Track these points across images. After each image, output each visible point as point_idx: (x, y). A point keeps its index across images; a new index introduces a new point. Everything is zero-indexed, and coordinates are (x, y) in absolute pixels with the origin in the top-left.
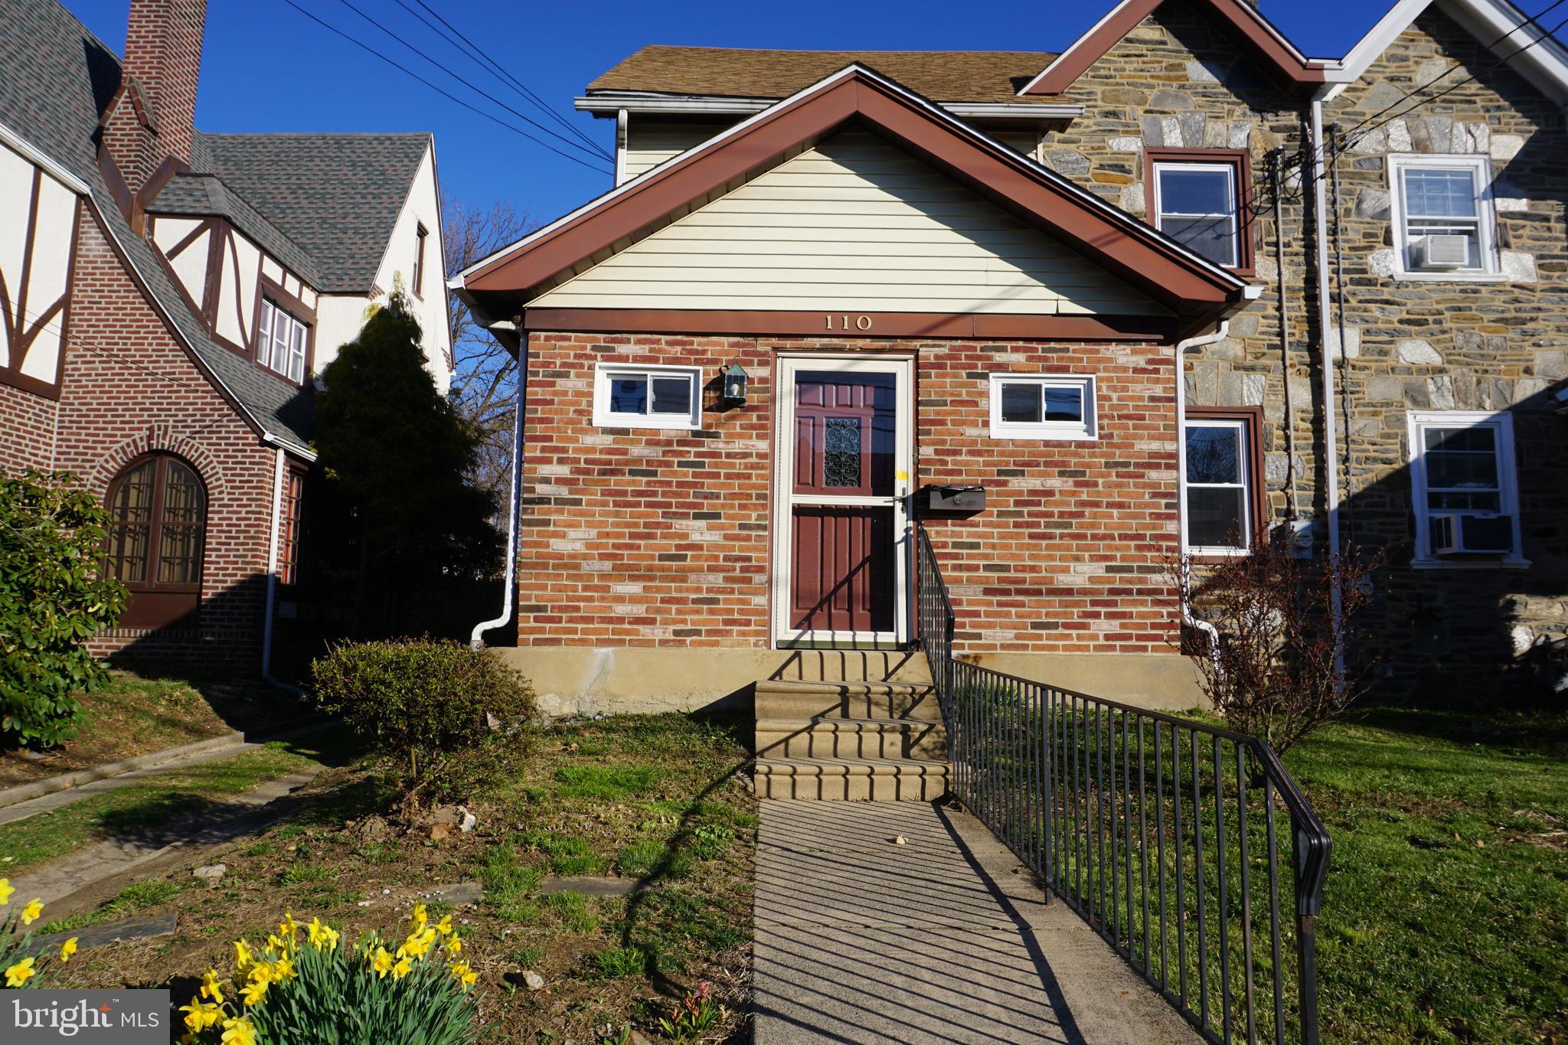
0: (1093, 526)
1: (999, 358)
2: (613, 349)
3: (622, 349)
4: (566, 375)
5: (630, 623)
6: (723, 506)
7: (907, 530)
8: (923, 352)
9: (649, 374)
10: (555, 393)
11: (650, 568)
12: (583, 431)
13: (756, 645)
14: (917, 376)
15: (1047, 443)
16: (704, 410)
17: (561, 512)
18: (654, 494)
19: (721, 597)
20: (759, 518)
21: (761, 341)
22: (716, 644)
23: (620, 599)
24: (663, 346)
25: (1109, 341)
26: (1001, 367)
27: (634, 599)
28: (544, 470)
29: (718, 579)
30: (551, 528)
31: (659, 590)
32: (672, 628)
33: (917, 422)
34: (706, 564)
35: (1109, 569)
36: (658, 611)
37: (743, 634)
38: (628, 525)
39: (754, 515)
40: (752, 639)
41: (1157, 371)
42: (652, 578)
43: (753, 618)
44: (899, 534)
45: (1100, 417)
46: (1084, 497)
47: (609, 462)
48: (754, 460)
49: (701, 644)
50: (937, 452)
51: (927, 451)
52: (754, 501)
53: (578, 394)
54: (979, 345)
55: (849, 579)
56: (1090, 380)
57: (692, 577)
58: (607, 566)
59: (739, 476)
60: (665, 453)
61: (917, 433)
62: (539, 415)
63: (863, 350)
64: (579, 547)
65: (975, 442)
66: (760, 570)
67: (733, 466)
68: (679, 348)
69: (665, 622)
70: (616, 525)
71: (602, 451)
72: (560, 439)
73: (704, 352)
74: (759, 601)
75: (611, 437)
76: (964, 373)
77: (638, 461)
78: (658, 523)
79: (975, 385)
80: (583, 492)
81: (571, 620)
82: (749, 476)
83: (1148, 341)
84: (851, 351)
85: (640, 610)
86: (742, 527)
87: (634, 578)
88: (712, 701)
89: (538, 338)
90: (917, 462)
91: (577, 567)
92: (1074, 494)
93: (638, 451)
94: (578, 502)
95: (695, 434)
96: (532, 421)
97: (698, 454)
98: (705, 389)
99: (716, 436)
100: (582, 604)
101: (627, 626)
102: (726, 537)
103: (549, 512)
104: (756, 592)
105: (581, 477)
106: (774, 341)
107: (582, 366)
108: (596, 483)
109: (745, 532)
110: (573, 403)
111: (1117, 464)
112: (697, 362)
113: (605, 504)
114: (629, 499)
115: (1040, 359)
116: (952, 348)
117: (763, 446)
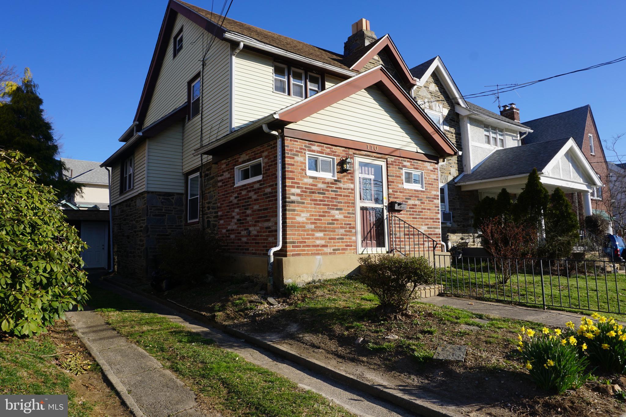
0: (425, 215)
1: (405, 163)
2: (310, 147)
3: (314, 148)
4: (297, 155)
5: (321, 247)
6: (343, 206)
7: (387, 215)
8: (389, 159)
9: (320, 158)
10: (295, 162)
11: (325, 227)
12: (304, 177)
13: (354, 253)
14: (387, 167)
15: (415, 190)
16: (337, 172)
17: (298, 206)
18: (325, 201)
19: (344, 237)
20: (352, 210)
21: (350, 150)
22: (344, 253)
23: (317, 238)
24: (325, 148)
25: (426, 161)
26: (405, 166)
27: (321, 239)
28: (293, 190)
29: (342, 231)
30: (296, 212)
31: (328, 235)
32: (332, 248)
33: (388, 182)
34: (340, 226)
35: (428, 228)
36: (328, 242)
37: (351, 249)
38: (318, 212)
39: (351, 210)
40: (353, 251)
41: (435, 171)
42: (326, 231)
43: (353, 244)
44: (385, 217)
45: (425, 183)
46: (423, 207)
47: (312, 189)
48: (350, 191)
49: (340, 253)
50: (393, 191)
51: (391, 191)
52: (351, 205)
53: (302, 163)
54: (401, 159)
55: (370, 231)
56: (422, 172)
57: (337, 230)
58: (313, 226)
59: (347, 196)
60: (327, 187)
61: (388, 185)
62: (290, 170)
63: (375, 157)
64: (304, 219)
65: (400, 189)
66: (354, 228)
67: (345, 192)
68: (329, 150)
69: (330, 246)
70: (315, 212)
71: (310, 185)
72: (297, 179)
73: (336, 152)
74: (354, 238)
75: (312, 180)
76: (397, 167)
77: (320, 189)
78: (326, 211)
79: (400, 171)
80: (305, 199)
81: (304, 246)
82: (349, 196)
83: (433, 162)
84: (372, 157)
85: (323, 242)
86: (348, 213)
87: (321, 231)
88: (349, 273)
89: (288, 140)
90: (388, 194)
91: (304, 227)
92: (421, 206)
93: (320, 185)
94: (303, 203)
95: (335, 181)
96: (288, 171)
97: (337, 188)
98: (337, 165)
99: (340, 181)
100: (306, 241)
101: (320, 248)
102: (345, 217)
103: (295, 206)
104: (353, 235)
105: (304, 194)
106: (353, 151)
107: (302, 152)
108: (309, 196)
109: (349, 215)
110: (300, 166)
111: (428, 198)
112: (334, 155)
113: (311, 204)
114: (318, 202)
115: (413, 165)
116: (395, 159)
117: (352, 186)
